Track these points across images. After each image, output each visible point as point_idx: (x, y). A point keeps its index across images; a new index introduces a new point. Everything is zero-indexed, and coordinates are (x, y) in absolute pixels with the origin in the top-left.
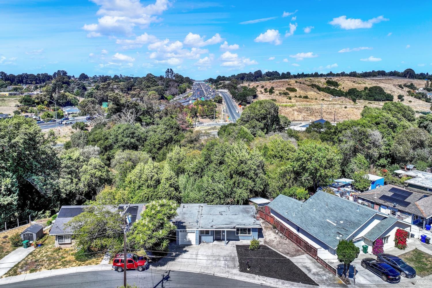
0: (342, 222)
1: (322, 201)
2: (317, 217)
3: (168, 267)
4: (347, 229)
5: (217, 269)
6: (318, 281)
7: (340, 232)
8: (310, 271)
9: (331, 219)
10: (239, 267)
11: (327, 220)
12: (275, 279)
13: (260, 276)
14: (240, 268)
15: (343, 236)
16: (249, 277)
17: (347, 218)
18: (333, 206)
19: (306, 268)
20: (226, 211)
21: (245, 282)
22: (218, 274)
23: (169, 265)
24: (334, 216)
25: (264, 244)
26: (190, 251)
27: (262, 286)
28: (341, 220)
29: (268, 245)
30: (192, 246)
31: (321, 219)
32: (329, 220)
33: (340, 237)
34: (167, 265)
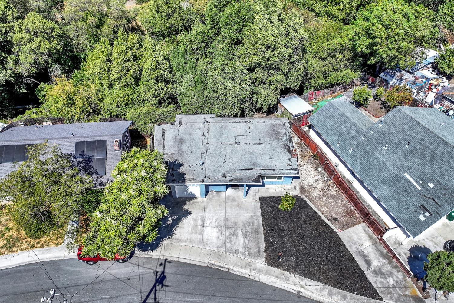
0: (431, 185)
1: (400, 130)
2: (389, 165)
3: (162, 252)
4: (439, 202)
5: (233, 258)
6: (382, 290)
7: (426, 205)
8: (368, 263)
9: (411, 175)
10: (265, 254)
11: (406, 174)
12: (319, 283)
13: (297, 276)
14: (268, 255)
15: (431, 215)
16: (280, 278)
17: (440, 177)
18: (418, 146)
19: (364, 256)
20: (245, 134)
21: (275, 289)
22: (235, 269)
23: (163, 248)
24: (417, 170)
25: (300, 195)
26: (193, 213)
27: (299, 297)
28: (431, 180)
29: (306, 196)
30: (195, 200)
31: (396, 171)
32: (409, 175)
33: (425, 216)
34: (160, 247)
